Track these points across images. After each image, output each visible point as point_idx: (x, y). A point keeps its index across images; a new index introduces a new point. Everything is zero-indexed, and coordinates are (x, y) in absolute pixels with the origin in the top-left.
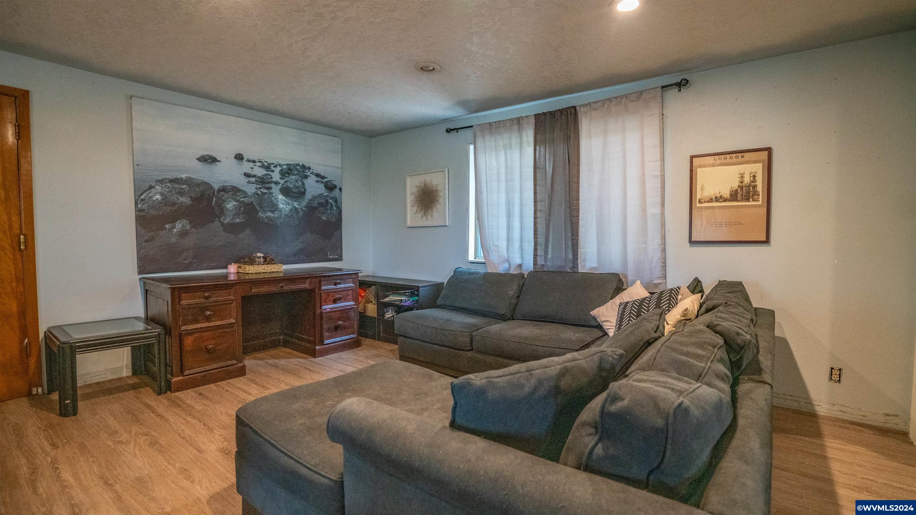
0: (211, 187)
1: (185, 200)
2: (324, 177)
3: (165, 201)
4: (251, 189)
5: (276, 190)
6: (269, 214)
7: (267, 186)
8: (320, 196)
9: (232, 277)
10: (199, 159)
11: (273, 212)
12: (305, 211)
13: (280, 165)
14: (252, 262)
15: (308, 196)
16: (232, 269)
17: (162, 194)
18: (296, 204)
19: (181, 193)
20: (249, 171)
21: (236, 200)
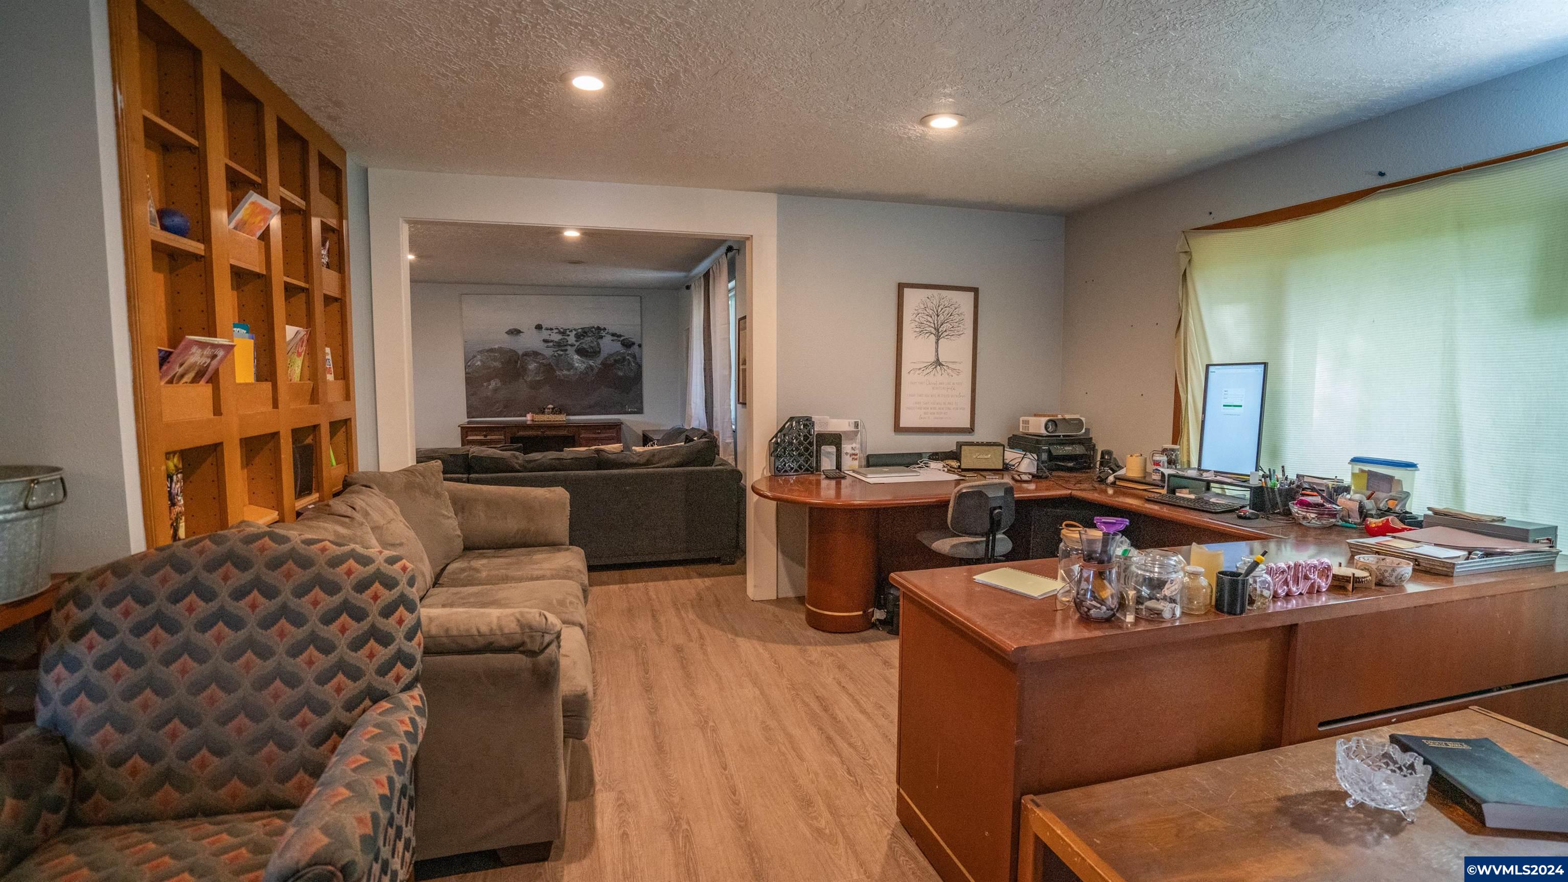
0: (517, 353)
1: (497, 364)
2: (620, 336)
3: (483, 366)
4: (549, 352)
5: (571, 351)
6: (565, 372)
8: (617, 353)
9: (529, 423)
10: (508, 333)
11: (569, 370)
12: (600, 368)
13: (575, 330)
14: (542, 412)
15: (603, 355)
16: (529, 417)
17: (481, 361)
18: (591, 363)
19: (495, 359)
20: (547, 338)
21: (537, 363)
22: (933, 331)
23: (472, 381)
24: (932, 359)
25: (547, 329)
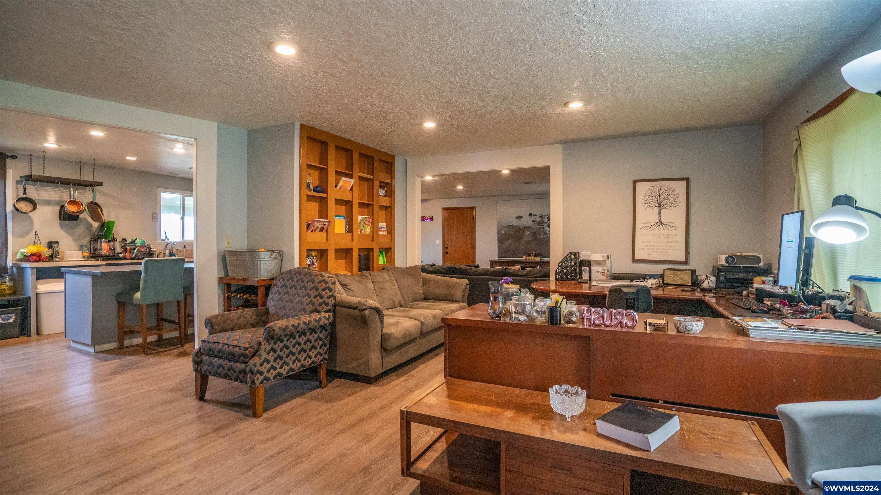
0: (520, 227)
1: (511, 233)
3: (506, 234)
4: (535, 227)
5: (545, 226)
6: (543, 236)
7: (542, 224)
9: (523, 261)
10: (516, 218)
13: (547, 215)
14: (530, 256)
16: (524, 258)
17: (504, 231)
19: (510, 230)
20: (534, 219)
21: (529, 231)
22: (657, 205)
23: (501, 240)
24: (657, 221)
25: (534, 215)
